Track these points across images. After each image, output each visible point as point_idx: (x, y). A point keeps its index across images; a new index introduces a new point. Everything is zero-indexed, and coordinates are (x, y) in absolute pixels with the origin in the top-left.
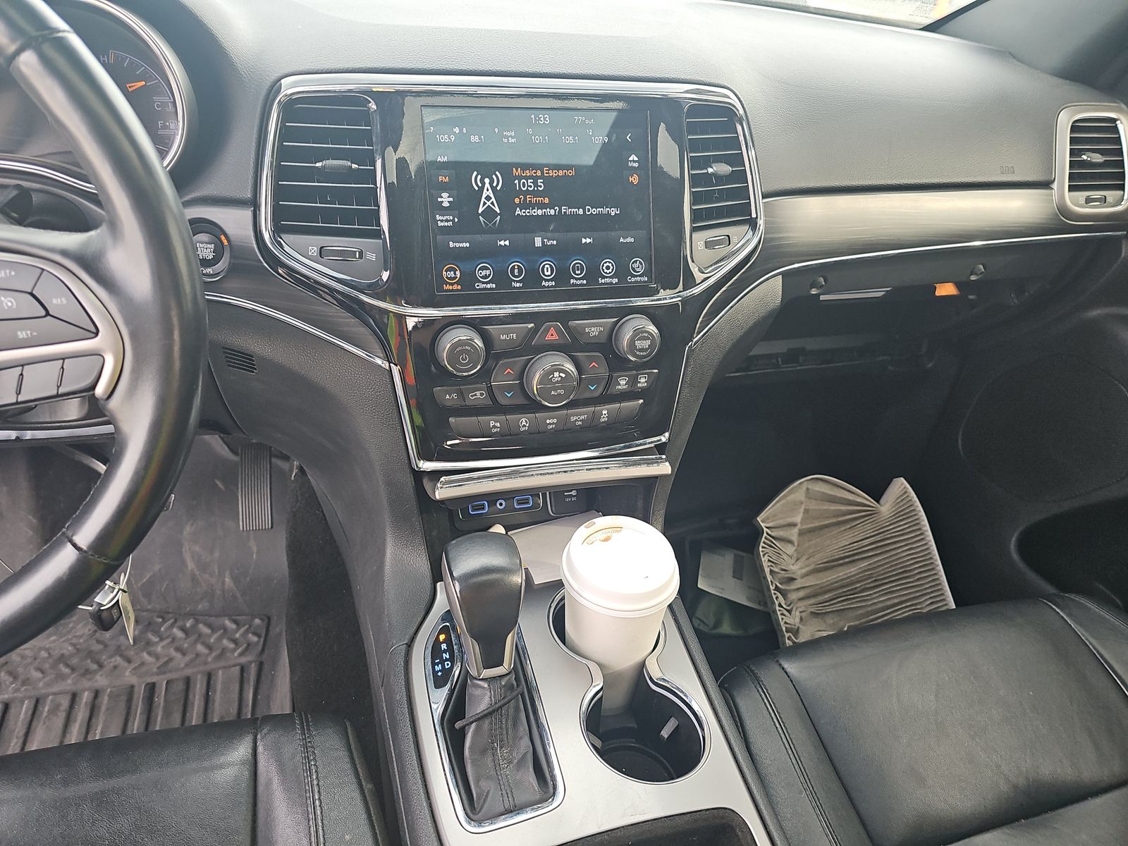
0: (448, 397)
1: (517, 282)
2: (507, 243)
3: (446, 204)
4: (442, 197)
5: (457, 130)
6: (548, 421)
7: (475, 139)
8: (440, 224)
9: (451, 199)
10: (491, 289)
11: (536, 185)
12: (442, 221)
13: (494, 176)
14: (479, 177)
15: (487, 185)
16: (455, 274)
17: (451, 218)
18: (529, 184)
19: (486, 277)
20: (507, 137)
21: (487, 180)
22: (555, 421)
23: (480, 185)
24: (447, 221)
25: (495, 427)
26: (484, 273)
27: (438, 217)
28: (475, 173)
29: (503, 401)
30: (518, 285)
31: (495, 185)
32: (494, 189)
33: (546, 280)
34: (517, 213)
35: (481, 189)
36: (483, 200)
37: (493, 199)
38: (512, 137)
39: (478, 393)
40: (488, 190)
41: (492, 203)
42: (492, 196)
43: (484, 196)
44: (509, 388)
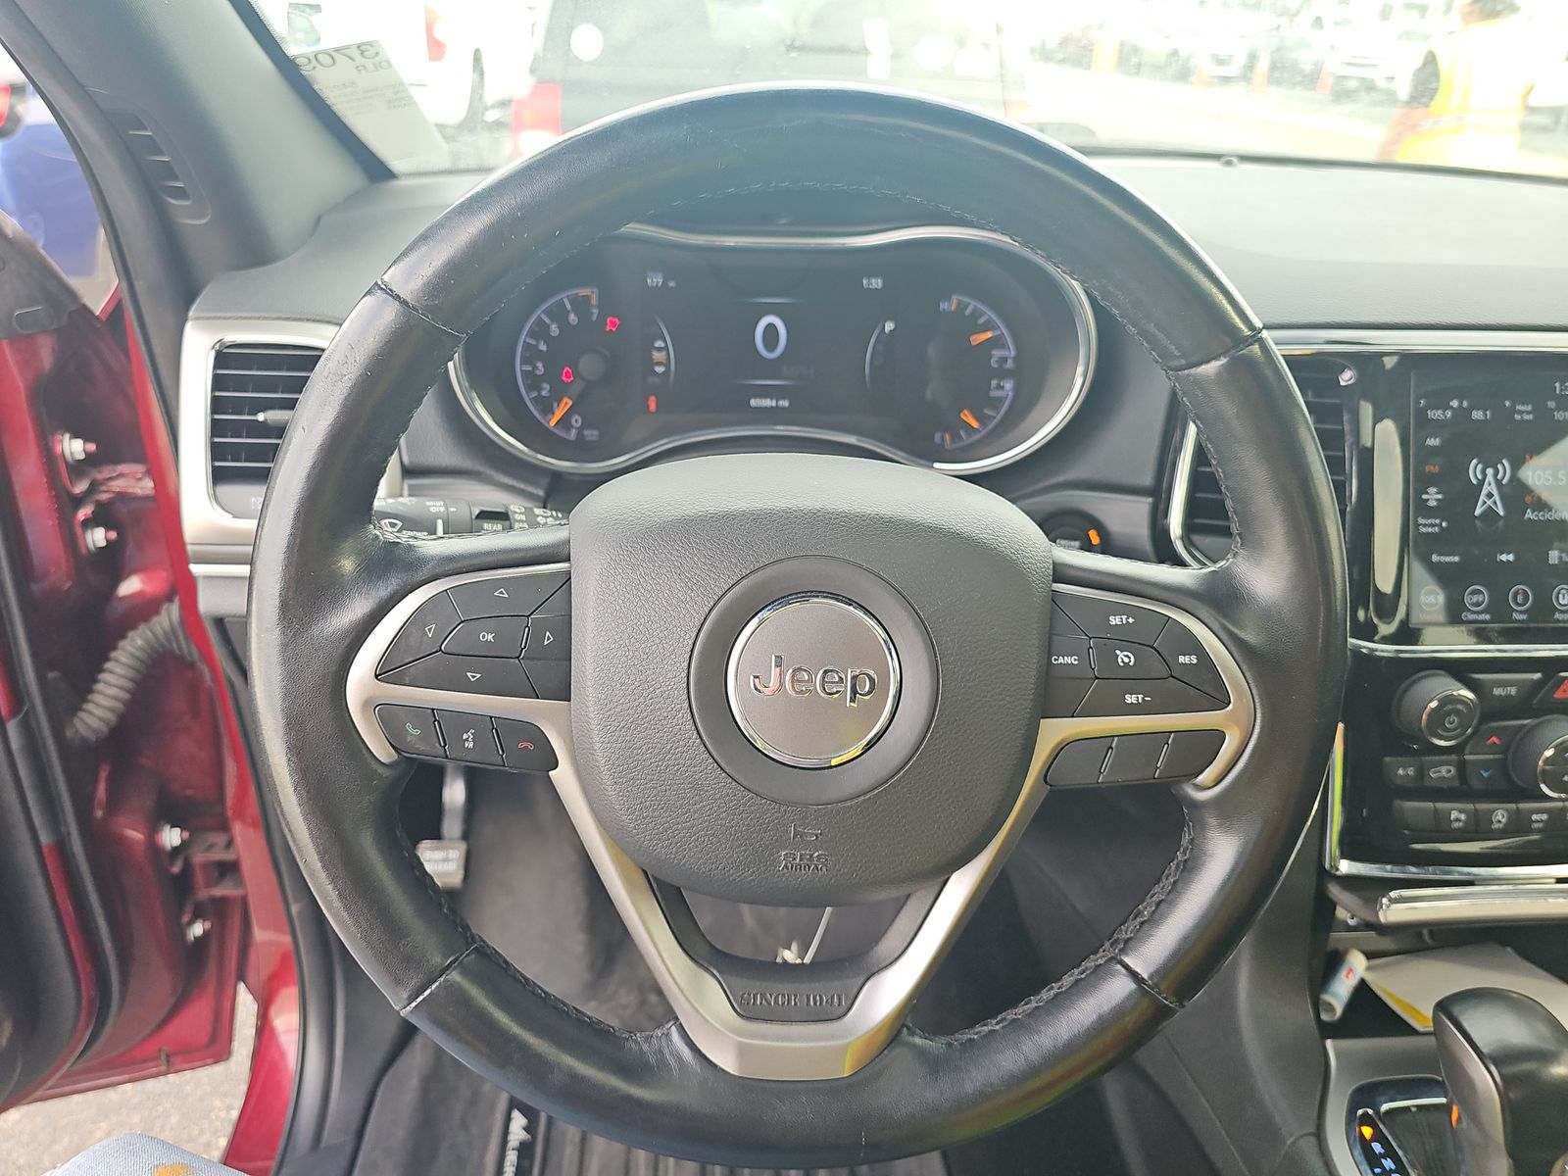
0: (1401, 772)
1: (1521, 612)
2: (1511, 557)
3: (1432, 503)
4: (1427, 493)
5: (1455, 403)
6: (1534, 817)
7: (1477, 415)
8: (1424, 530)
9: (1440, 496)
10: (1483, 622)
11: (1557, 479)
12: (1425, 525)
13: (1499, 466)
14: (1480, 466)
15: (1490, 477)
16: (1436, 599)
17: (1437, 521)
18: (1547, 476)
19: (1478, 604)
20: (1521, 412)
21: (1490, 471)
22: (1545, 817)
23: (1480, 477)
24: (1433, 526)
25: (1458, 820)
26: (1475, 598)
27: (1421, 521)
28: (1475, 461)
29: (1475, 783)
30: (1523, 617)
31: (1499, 477)
32: (1498, 483)
33: (1561, 612)
34: (1526, 516)
35: (1481, 483)
36: (1482, 497)
37: (1497, 497)
38: (1529, 413)
39: (1444, 769)
40: (1490, 484)
41: (1495, 502)
42: (1495, 492)
43: (1484, 492)
44: (1486, 765)
